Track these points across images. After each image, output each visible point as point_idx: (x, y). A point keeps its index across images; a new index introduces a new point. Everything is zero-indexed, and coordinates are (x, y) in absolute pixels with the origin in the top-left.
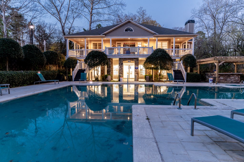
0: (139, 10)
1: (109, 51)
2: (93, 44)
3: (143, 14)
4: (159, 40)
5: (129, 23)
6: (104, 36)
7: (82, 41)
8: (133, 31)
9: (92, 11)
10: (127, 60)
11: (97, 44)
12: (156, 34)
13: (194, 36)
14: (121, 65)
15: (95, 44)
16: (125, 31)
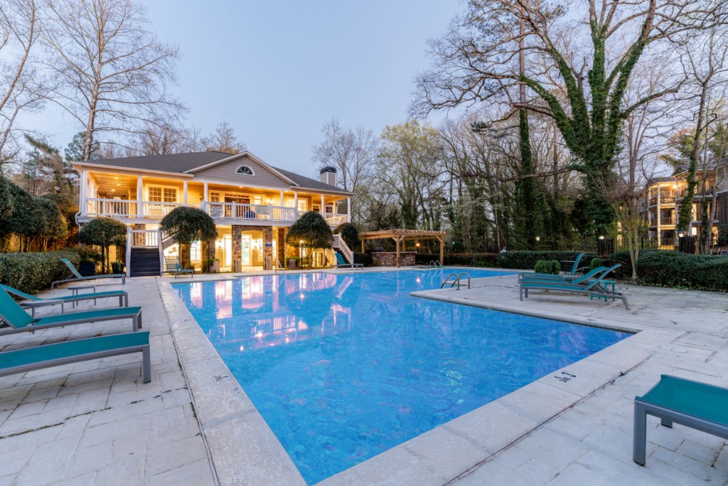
0: (220, 127)
1: (212, 210)
2: (150, 189)
3: (227, 135)
4: (299, 196)
5: (245, 158)
6: (193, 175)
7: (116, 178)
8: (254, 175)
9: (96, 102)
10: (250, 229)
11: (160, 190)
12: (295, 185)
13: (350, 195)
14: (237, 238)
15: (155, 189)
16: (238, 172)
